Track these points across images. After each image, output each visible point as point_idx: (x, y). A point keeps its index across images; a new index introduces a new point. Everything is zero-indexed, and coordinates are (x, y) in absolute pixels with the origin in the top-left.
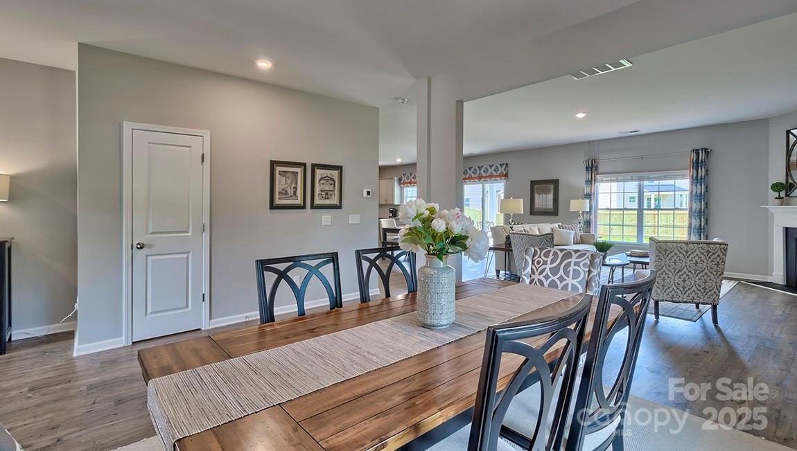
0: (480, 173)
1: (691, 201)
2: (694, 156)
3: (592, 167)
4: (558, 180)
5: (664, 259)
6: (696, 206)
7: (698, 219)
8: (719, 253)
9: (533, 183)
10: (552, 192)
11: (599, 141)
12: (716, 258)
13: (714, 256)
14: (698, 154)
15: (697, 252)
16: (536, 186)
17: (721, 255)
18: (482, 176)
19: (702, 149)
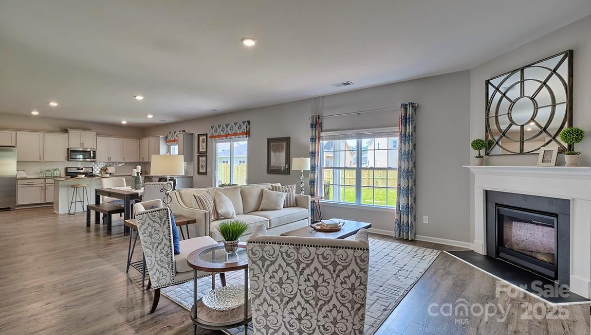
0: (227, 131)
1: (400, 160)
2: (402, 112)
3: (317, 124)
4: (290, 137)
5: (261, 277)
6: (404, 166)
7: (406, 179)
8: (353, 266)
9: (270, 141)
10: (285, 150)
11: (323, 96)
12: (349, 277)
13: (343, 274)
14: (406, 109)
15: (316, 264)
16: (272, 144)
17: (357, 270)
18: (229, 134)
19: (409, 104)
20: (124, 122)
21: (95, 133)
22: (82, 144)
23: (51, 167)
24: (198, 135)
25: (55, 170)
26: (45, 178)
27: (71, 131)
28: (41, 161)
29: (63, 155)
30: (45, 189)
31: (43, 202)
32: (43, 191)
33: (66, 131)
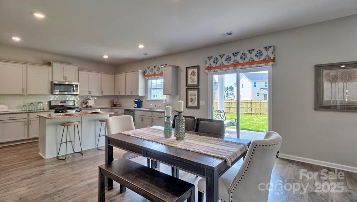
0: (236, 61)
18: (238, 63)
20: (106, 57)
21: (77, 67)
22: (65, 78)
23: (34, 100)
24: (186, 68)
25: (39, 103)
26: (28, 113)
27: (54, 64)
28: (24, 94)
29: (46, 88)
30: (28, 124)
31: (26, 138)
32: (26, 127)
33: (49, 64)
